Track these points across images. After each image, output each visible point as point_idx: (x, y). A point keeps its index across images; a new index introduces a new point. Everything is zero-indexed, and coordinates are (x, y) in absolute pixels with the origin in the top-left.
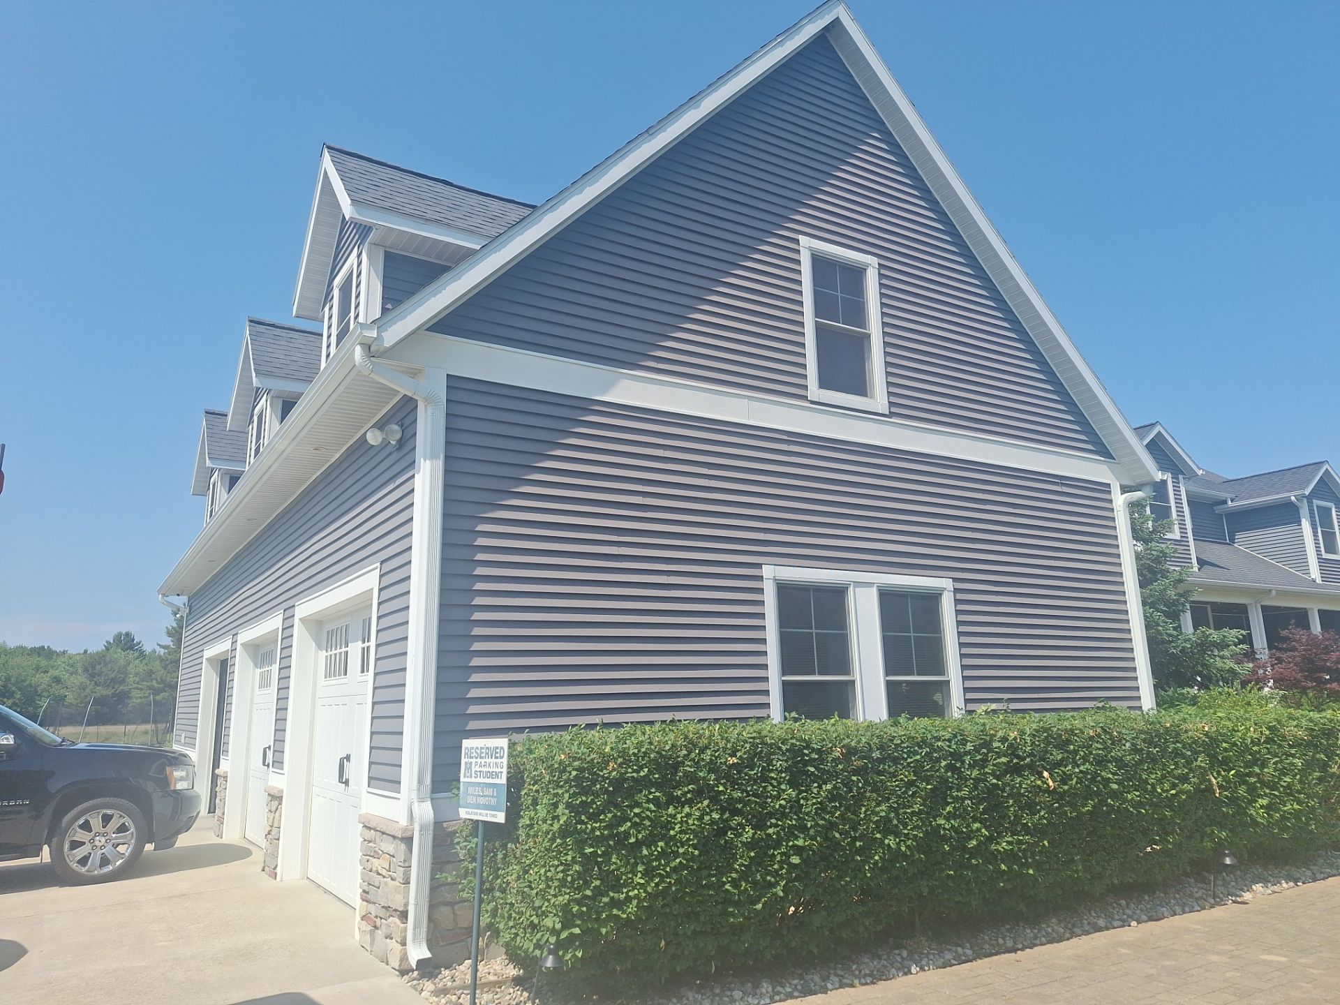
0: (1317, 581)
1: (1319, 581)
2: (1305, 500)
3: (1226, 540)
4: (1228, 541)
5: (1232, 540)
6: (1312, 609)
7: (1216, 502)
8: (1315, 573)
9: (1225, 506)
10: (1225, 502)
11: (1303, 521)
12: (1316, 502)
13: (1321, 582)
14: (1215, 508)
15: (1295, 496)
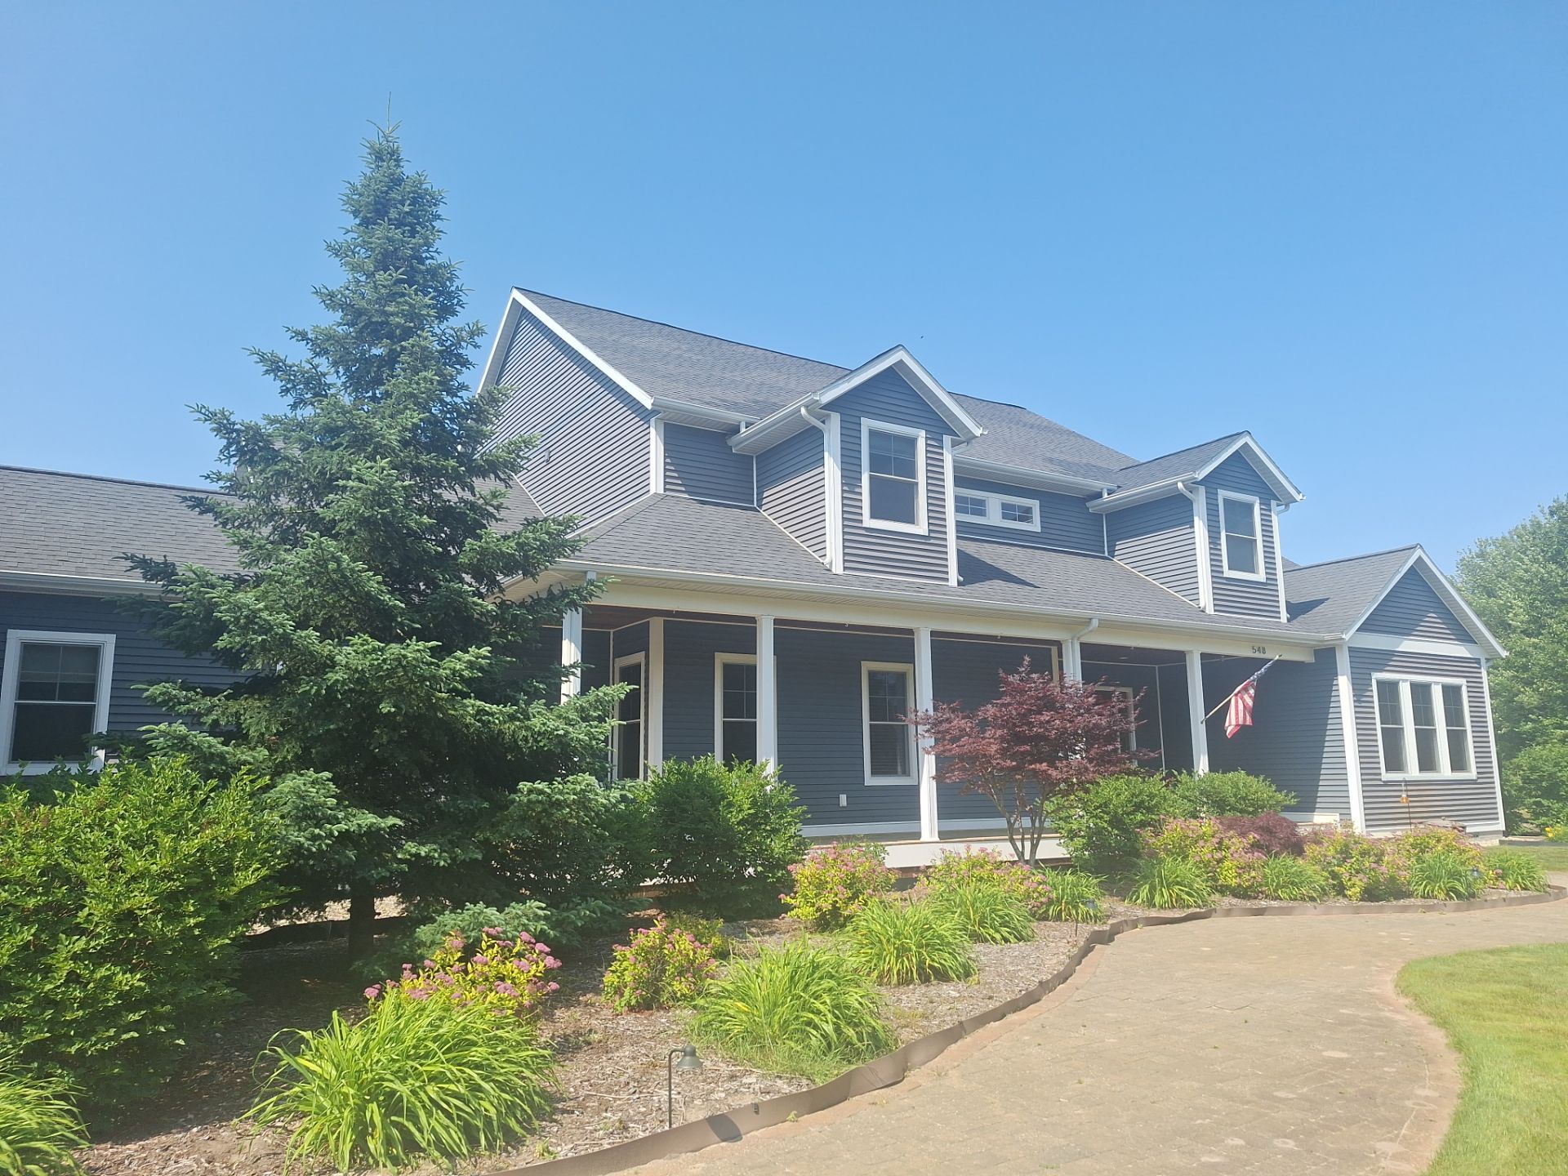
0: (1207, 612)
1: (1210, 610)
2: (1202, 489)
3: (1104, 553)
4: (1106, 554)
5: (1112, 552)
6: (1191, 652)
7: (1088, 496)
8: (1206, 599)
9: (1099, 501)
10: (1099, 495)
11: (1196, 519)
12: (1222, 494)
13: (1213, 613)
14: (1088, 504)
15: (1183, 482)
